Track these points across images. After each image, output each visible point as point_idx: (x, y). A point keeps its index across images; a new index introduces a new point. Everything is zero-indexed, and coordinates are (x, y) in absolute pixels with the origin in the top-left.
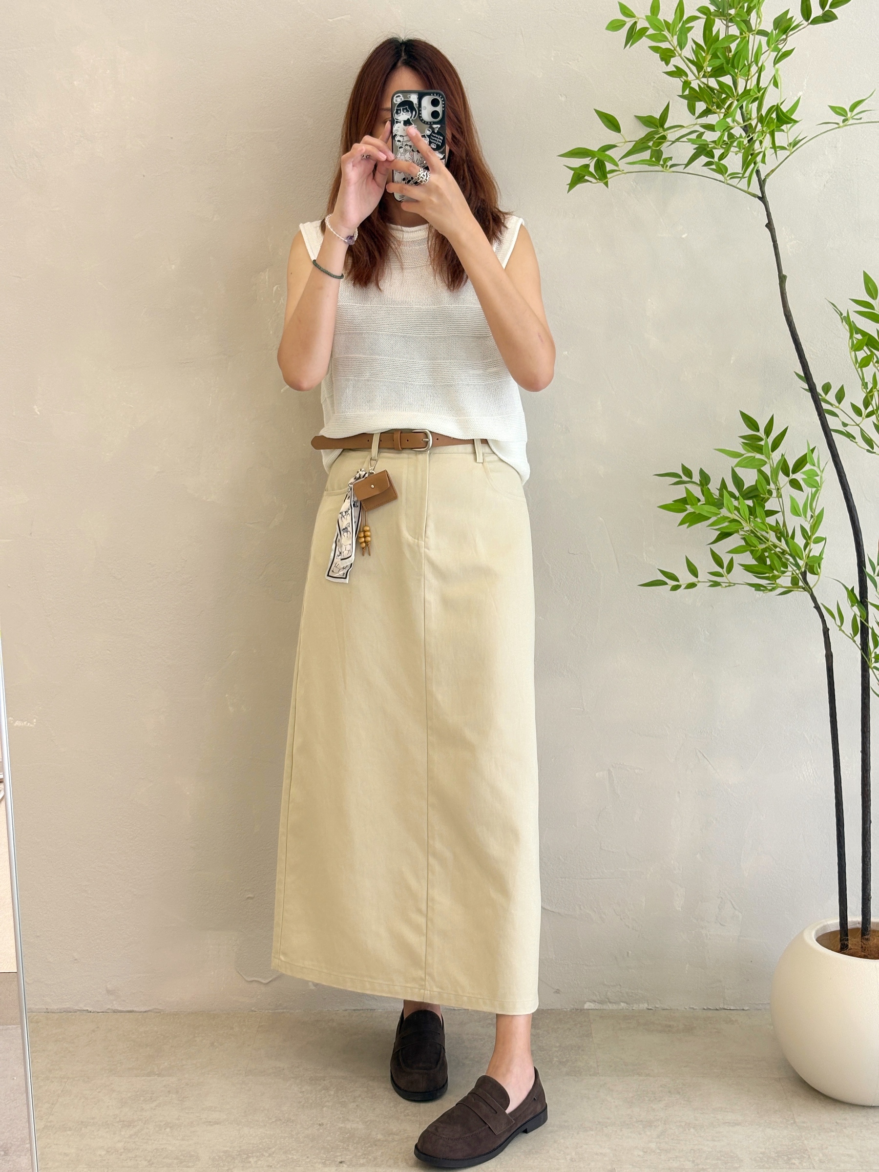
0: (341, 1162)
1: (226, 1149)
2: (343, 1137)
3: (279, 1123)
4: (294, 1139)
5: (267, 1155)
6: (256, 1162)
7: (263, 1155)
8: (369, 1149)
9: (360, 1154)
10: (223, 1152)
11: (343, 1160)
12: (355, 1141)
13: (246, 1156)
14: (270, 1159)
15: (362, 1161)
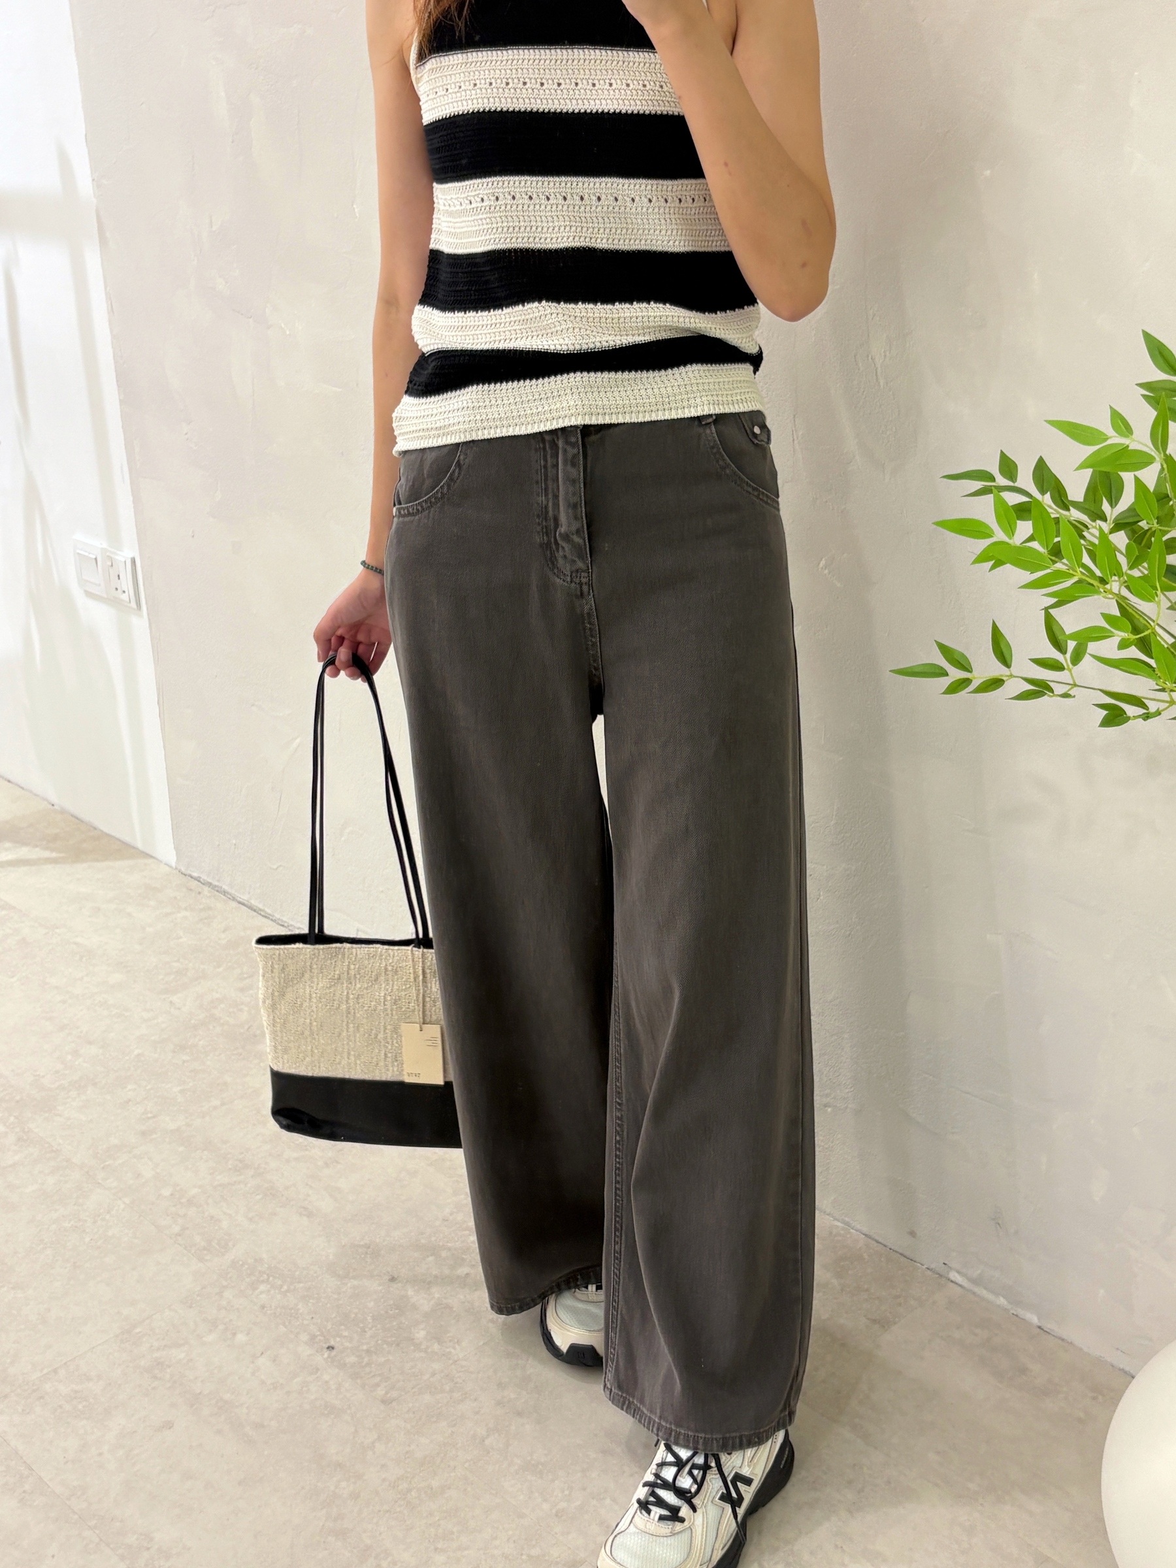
0: (331, 1348)
1: (264, 1256)
2: (386, 1312)
3: (360, 1250)
4: (339, 1283)
5: (285, 1287)
6: (261, 1293)
7: (281, 1286)
8: (385, 1346)
9: (365, 1347)
10: (256, 1260)
11: (336, 1345)
12: (388, 1325)
13: (265, 1276)
14: (279, 1297)
15: (352, 1359)
